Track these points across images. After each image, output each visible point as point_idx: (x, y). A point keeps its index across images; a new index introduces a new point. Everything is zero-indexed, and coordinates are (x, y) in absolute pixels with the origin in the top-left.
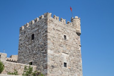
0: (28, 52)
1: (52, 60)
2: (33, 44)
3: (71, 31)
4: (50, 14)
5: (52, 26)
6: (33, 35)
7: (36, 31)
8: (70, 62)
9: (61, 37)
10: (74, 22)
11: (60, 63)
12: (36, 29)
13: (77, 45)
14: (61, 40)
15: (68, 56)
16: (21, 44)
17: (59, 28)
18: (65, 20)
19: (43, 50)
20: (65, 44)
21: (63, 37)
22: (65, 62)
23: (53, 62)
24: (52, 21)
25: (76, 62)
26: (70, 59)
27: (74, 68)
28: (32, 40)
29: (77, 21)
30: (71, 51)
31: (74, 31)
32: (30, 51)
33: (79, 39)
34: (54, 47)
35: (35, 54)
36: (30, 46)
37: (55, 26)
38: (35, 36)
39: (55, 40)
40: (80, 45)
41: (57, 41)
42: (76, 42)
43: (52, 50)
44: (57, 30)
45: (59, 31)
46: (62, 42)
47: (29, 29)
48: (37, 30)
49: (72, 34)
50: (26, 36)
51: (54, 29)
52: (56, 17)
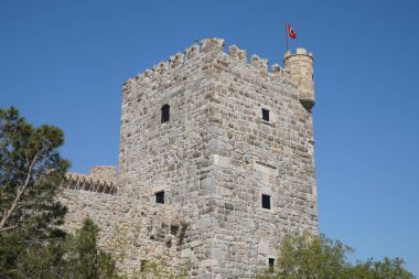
0: (151, 160)
1: (226, 187)
2: (167, 135)
3: (285, 94)
4: (221, 41)
5: (225, 82)
6: (165, 109)
7: (176, 94)
8: (281, 193)
9: (254, 114)
10: (293, 66)
11: (251, 195)
12: (175, 90)
13: (301, 139)
14: (253, 125)
15: (276, 173)
16: (129, 135)
17: (247, 87)
18: (265, 62)
19: (197, 155)
20: (265, 137)
21: (261, 116)
22: (267, 193)
23: (229, 192)
24: (226, 65)
25: (300, 194)
26: (282, 182)
27: (294, 212)
28: (165, 124)
29: (304, 63)
30: (285, 159)
31: (294, 97)
32: (158, 157)
33: (310, 121)
34: (231, 147)
35: (172, 168)
36: (156, 141)
37: (236, 80)
38: (172, 111)
39: (235, 124)
40: (312, 139)
41: (243, 129)
42: (298, 129)
43: (224, 155)
44: (241, 93)
45: (247, 95)
46: (255, 132)
47: (154, 88)
48: (180, 92)
49: (286, 104)
50: (145, 109)
51: (230, 90)
52: (238, 51)
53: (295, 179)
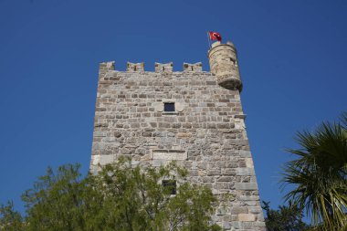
3: (198, 84)
4: (110, 64)
5: (113, 92)
9: (152, 110)
13: (223, 117)
14: (153, 119)
15: (184, 156)
17: (143, 90)
20: (168, 126)
21: (162, 109)
24: (116, 79)
25: (225, 170)
26: (194, 163)
29: (219, 53)
30: (198, 140)
31: (213, 83)
34: (118, 144)
37: (128, 88)
39: (126, 123)
41: (136, 126)
42: (218, 110)
43: (109, 153)
44: (135, 96)
45: (143, 96)
46: (154, 125)
49: (198, 92)
51: (119, 97)
52: (133, 65)
53: (216, 157)
